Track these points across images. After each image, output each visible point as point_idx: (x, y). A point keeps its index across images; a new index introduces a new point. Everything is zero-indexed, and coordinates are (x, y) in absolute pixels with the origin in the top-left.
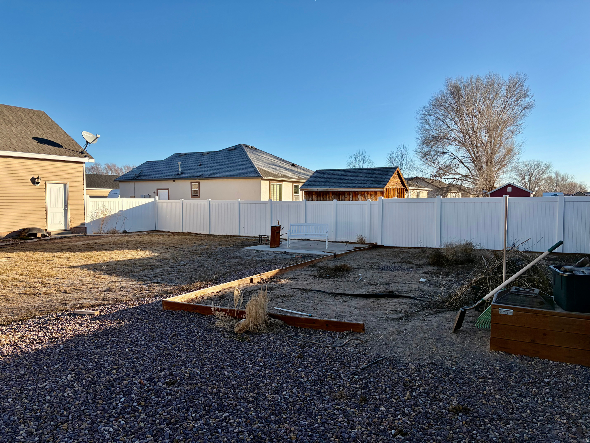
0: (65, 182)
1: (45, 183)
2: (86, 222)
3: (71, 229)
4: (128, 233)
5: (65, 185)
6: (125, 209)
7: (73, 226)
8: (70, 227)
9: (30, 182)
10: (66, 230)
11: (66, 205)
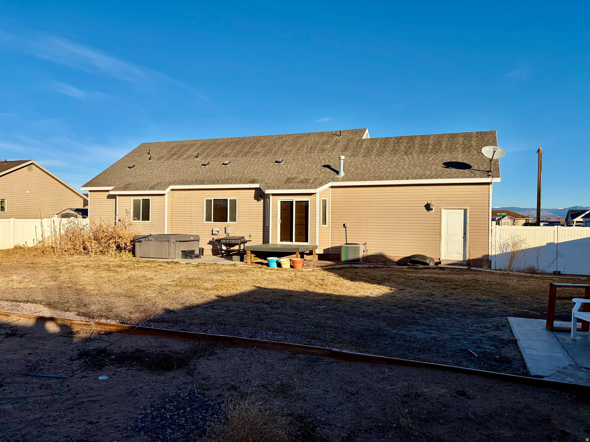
0: (465, 207)
1: (440, 209)
2: (490, 254)
3: (469, 260)
4: (562, 275)
5: (465, 211)
6: (560, 241)
7: (471, 258)
8: (468, 258)
9: (424, 208)
10: (464, 261)
11: (465, 234)
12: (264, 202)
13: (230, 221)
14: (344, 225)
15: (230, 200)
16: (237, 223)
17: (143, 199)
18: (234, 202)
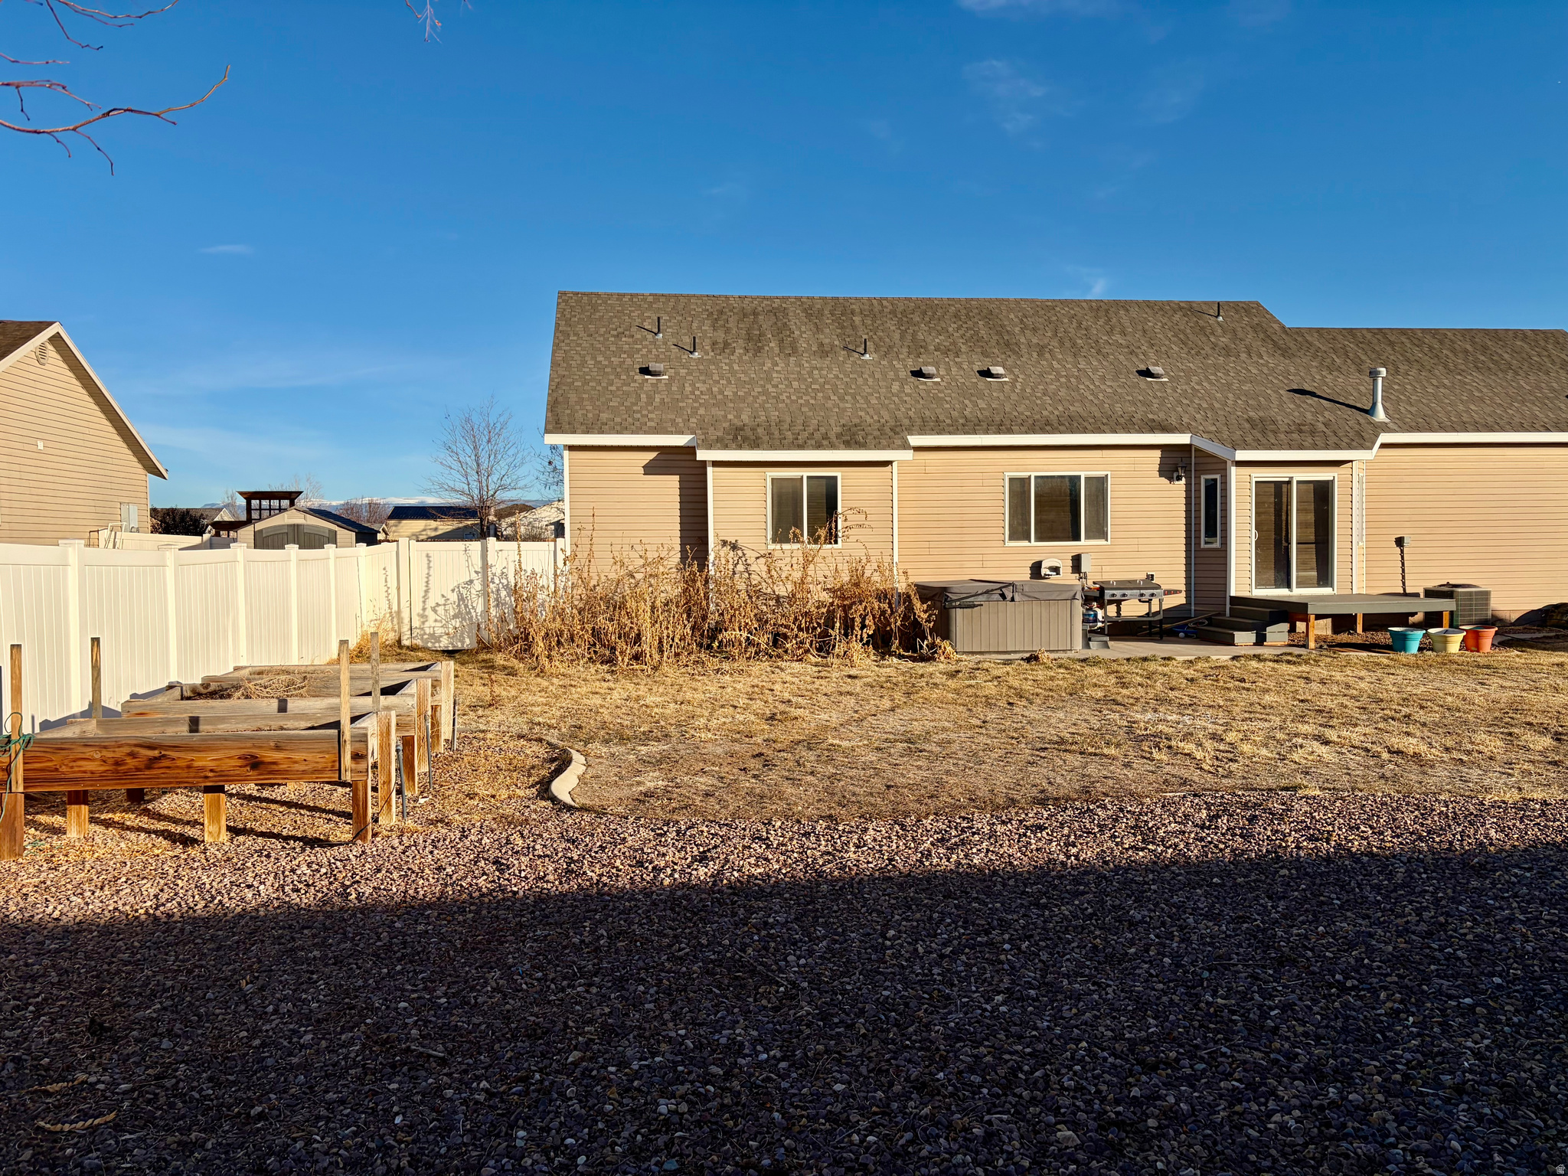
12: (1188, 485)
13: (1087, 538)
14: (1400, 542)
15: (1087, 479)
16: (1109, 542)
17: (808, 477)
18: (1099, 486)
